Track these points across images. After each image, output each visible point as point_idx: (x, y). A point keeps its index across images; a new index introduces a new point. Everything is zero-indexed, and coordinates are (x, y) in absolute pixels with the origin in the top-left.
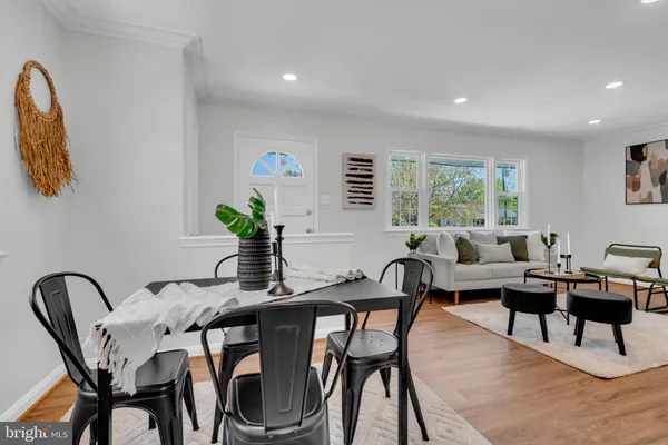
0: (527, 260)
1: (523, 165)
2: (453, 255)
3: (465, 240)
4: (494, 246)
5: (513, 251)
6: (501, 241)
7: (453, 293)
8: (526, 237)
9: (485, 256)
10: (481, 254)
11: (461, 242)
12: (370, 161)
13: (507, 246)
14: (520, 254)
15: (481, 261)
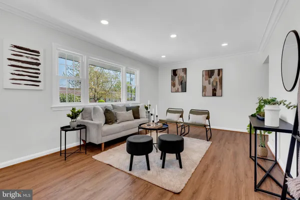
0: (139, 118)
1: (138, 72)
2: (102, 120)
3: (109, 110)
4: (125, 112)
5: (133, 114)
6: (128, 109)
7: (100, 145)
8: (139, 107)
9: (120, 118)
10: (118, 117)
11: (107, 112)
12: (38, 52)
13: (131, 111)
14: (136, 115)
15: (118, 121)
